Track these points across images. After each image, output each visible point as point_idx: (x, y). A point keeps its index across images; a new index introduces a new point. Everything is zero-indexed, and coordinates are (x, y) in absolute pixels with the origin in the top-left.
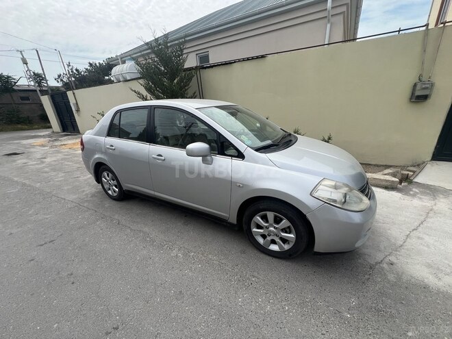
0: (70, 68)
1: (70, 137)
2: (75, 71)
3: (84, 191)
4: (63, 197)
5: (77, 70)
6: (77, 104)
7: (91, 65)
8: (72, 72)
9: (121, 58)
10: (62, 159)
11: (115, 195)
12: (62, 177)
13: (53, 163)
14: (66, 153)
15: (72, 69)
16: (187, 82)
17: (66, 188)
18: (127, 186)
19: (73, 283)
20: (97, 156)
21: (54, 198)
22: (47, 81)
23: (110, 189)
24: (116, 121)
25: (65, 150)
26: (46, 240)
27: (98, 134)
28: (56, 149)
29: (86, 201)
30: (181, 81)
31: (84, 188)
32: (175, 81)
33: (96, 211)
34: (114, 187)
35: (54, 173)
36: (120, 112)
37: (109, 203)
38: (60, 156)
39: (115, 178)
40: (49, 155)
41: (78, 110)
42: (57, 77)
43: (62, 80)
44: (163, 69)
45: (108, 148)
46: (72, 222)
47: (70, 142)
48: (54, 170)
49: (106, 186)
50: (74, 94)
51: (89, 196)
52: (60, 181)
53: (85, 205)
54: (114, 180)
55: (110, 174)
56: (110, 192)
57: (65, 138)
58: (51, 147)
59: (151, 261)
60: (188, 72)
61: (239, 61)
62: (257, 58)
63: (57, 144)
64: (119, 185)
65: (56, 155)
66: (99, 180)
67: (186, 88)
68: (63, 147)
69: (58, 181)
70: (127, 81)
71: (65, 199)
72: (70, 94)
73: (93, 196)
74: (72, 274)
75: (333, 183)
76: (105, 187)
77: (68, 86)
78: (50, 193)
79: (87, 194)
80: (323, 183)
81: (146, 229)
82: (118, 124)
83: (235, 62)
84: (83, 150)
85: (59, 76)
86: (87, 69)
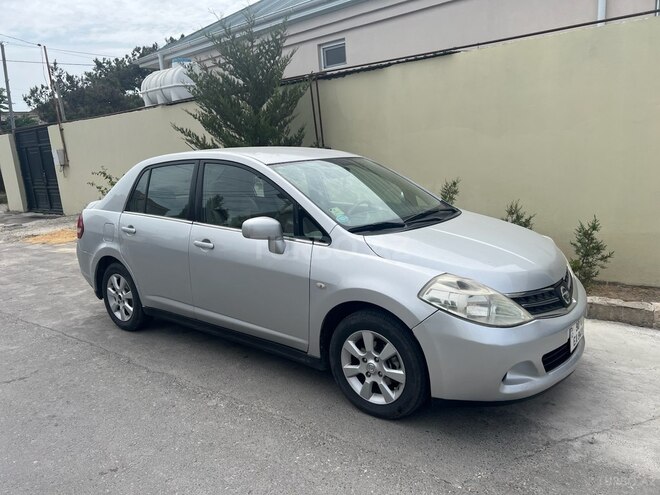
0: (56, 74)
1: (43, 221)
2: (65, 80)
3: (71, 315)
4: (35, 322)
5: (69, 78)
6: (65, 151)
7: (99, 65)
8: (60, 81)
9: (164, 56)
10: (30, 263)
11: (127, 318)
12: (32, 292)
13: (13, 268)
14: (36, 252)
15: (59, 76)
16: (287, 108)
17: (39, 309)
18: (149, 299)
19: (56, 425)
20: (103, 246)
21: (20, 324)
22: (10, 103)
23: (118, 309)
24: (142, 188)
25: (34, 245)
26: (15, 377)
27: (109, 207)
28: (17, 244)
29: (77, 329)
30: (276, 105)
31: (71, 310)
32: (265, 107)
33: (91, 344)
34: (127, 304)
35: (18, 286)
36: (150, 169)
37: (115, 334)
38: (25, 257)
39: (131, 286)
40: (5, 254)
41: (65, 165)
42: (28, 94)
43: (37, 101)
44: (241, 82)
45: (125, 231)
46: (52, 357)
47: (44, 231)
48: (18, 280)
49: (113, 303)
50: (61, 130)
51: (82, 322)
52: (30, 298)
53: (74, 334)
54: (127, 291)
55: (123, 280)
56: (118, 315)
57: (33, 223)
58: (8, 240)
59: (174, 410)
60: (292, 87)
61: (398, 62)
62: (435, 55)
63: (17, 234)
64: (135, 301)
65: (19, 254)
66: (101, 292)
67: (287, 118)
68: (31, 240)
69: (24, 298)
70: (170, 103)
71: (38, 325)
72: (53, 131)
73: (88, 322)
74: (54, 416)
75: (455, 280)
76: (111, 305)
77: (49, 113)
78: (13, 315)
79: (76, 320)
80: (441, 279)
81: (174, 372)
82: (144, 192)
83: (390, 65)
84: (80, 235)
85: (33, 92)
86: (89, 75)
